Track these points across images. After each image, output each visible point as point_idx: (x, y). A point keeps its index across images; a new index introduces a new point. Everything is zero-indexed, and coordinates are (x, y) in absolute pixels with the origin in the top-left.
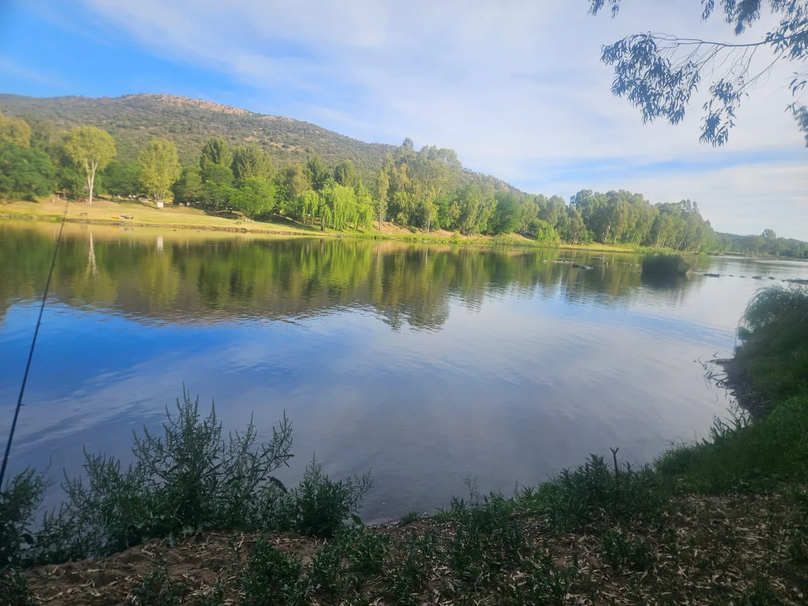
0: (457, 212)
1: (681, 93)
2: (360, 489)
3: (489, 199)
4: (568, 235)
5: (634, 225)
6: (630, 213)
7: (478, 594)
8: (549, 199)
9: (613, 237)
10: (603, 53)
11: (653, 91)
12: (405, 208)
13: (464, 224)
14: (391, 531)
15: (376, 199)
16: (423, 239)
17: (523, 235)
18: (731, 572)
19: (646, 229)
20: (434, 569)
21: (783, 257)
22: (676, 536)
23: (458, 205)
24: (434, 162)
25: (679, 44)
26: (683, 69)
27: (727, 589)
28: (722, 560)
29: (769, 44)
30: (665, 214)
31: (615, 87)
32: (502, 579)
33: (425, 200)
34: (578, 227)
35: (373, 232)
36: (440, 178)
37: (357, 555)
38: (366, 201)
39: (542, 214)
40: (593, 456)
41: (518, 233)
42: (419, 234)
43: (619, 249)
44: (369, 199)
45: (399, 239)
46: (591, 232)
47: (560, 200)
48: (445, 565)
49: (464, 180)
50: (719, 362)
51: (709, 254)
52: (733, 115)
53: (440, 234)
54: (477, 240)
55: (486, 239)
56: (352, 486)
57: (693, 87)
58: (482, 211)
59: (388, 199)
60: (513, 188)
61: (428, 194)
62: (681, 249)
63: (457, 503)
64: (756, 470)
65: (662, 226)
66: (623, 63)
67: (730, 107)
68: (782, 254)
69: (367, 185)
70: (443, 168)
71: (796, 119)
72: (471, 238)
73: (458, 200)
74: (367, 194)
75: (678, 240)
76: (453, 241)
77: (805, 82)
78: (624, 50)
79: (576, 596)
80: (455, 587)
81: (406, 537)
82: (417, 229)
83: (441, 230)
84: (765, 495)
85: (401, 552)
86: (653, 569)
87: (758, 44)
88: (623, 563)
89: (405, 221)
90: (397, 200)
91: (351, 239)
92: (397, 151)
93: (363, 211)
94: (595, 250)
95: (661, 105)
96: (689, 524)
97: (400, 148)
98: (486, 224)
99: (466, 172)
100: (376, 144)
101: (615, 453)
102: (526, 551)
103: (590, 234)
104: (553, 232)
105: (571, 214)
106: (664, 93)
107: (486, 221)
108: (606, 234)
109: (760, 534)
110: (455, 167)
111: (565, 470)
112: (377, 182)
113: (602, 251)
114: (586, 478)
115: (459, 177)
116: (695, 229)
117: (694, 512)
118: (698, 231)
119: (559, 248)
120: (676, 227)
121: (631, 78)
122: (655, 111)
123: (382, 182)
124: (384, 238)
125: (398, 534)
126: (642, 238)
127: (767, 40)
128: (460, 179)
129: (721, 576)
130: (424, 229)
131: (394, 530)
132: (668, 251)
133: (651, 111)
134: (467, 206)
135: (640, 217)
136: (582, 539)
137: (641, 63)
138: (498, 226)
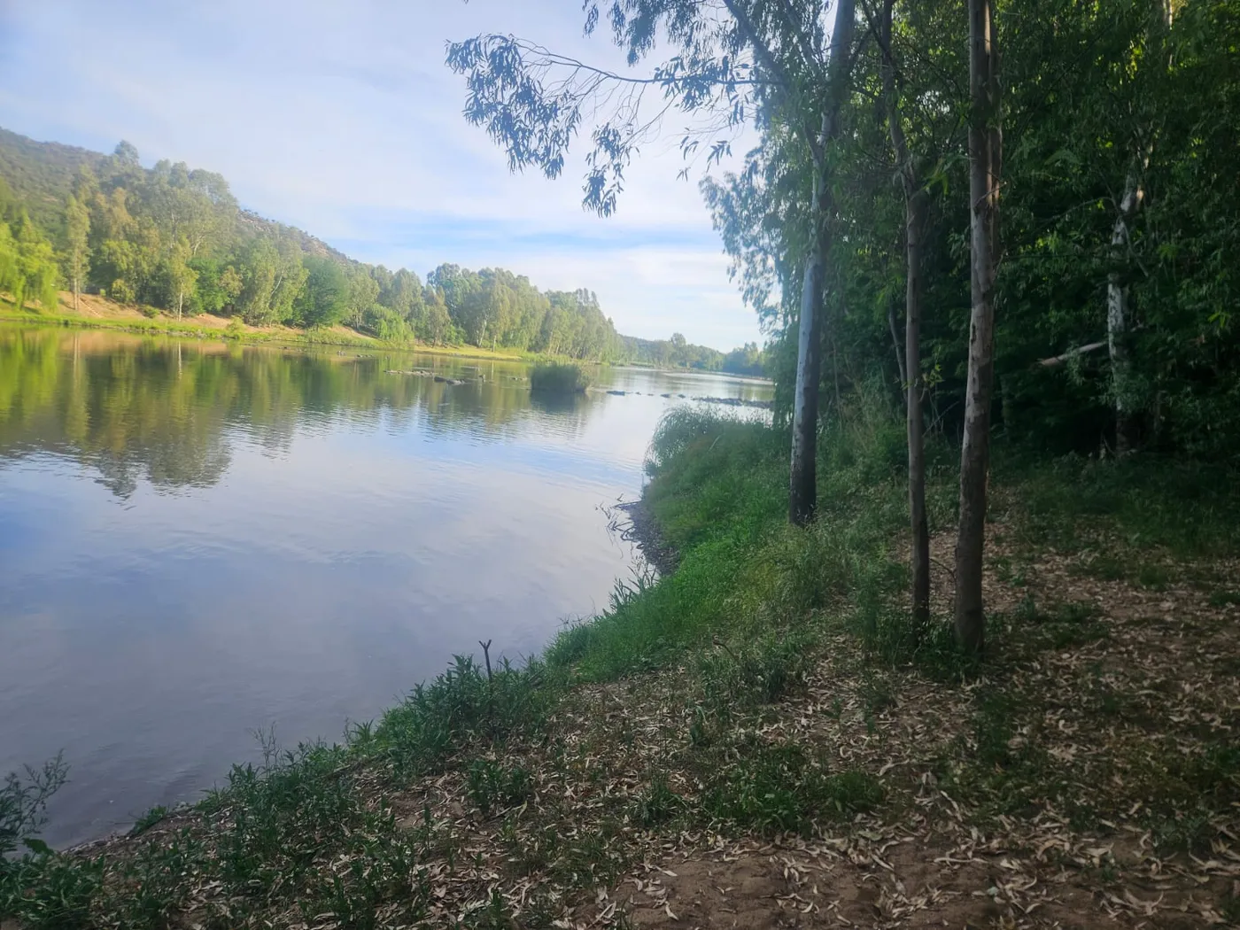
0: (235, 285)
1: (557, 134)
2: (39, 791)
3: (294, 267)
4: (428, 332)
5: (518, 320)
6: (513, 302)
7: (273, 910)
8: (394, 273)
9: (491, 336)
10: (448, 54)
11: (522, 126)
12: (128, 270)
13: (250, 306)
14: (114, 848)
15: (63, 251)
16: (171, 330)
17: (355, 328)
18: (627, 777)
19: (535, 328)
20: (195, 892)
21: (695, 369)
22: (565, 747)
23: (237, 273)
24: (184, 191)
25: (552, 62)
26: (559, 101)
27: (622, 801)
28: (618, 764)
29: (658, 84)
30: (558, 307)
31: (469, 109)
32: (314, 874)
33: (170, 259)
34: (442, 320)
35: (61, 313)
36: (197, 222)
37: (34, 908)
38: (39, 251)
39: (384, 298)
40: (457, 658)
41: (347, 325)
42: (160, 319)
43: (500, 355)
44: (46, 248)
45: (119, 327)
46: (460, 329)
47: (412, 277)
48: (215, 880)
49: (246, 230)
50: (624, 507)
51: (614, 364)
52: (620, 176)
53: (205, 322)
54: (276, 334)
55: (292, 332)
56: (22, 788)
57: (572, 129)
58: (281, 285)
59: (90, 252)
60: (335, 252)
61: (176, 249)
62: (580, 357)
63: (241, 774)
64: (661, 640)
65: (555, 323)
66: (478, 75)
67: (618, 165)
68: (693, 366)
69: (41, 222)
70: (201, 204)
71: (702, 191)
72: (264, 331)
73: (236, 264)
74: (41, 238)
75: (576, 344)
76: (232, 335)
77: (696, 142)
78: (478, 54)
79: (428, 866)
80: (233, 910)
81: (141, 853)
82: (157, 310)
83: (205, 314)
84: (669, 670)
85: (131, 879)
86: (535, 797)
87: (646, 82)
88: (496, 800)
89: (130, 294)
90: (110, 254)
91: (10, 325)
92: (103, 164)
93: (35, 271)
94: (467, 357)
95: (533, 147)
96: (581, 726)
97: (111, 158)
98: (290, 309)
99: (248, 217)
100: (56, 145)
101: (486, 648)
102: (355, 821)
103: (458, 332)
104: (403, 326)
105: (430, 300)
106: (536, 130)
107: (291, 303)
108: (481, 332)
109: (661, 721)
110: (225, 206)
111: (417, 685)
112: (63, 219)
113: (477, 357)
114: (448, 692)
115: (234, 223)
116: (595, 330)
117: (588, 708)
118: (599, 331)
119: (413, 352)
120: (572, 326)
121: (491, 100)
122: (526, 156)
123: (74, 218)
124: (85, 325)
125: (127, 850)
126: (530, 340)
127: (656, 79)
128: (237, 227)
129: (616, 786)
130: (171, 312)
131: (121, 845)
132: (563, 360)
133: (520, 154)
134: (254, 276)
135: (527, 309)
136: (441, 781)
137: (503, 81)
138: (311, 313)
